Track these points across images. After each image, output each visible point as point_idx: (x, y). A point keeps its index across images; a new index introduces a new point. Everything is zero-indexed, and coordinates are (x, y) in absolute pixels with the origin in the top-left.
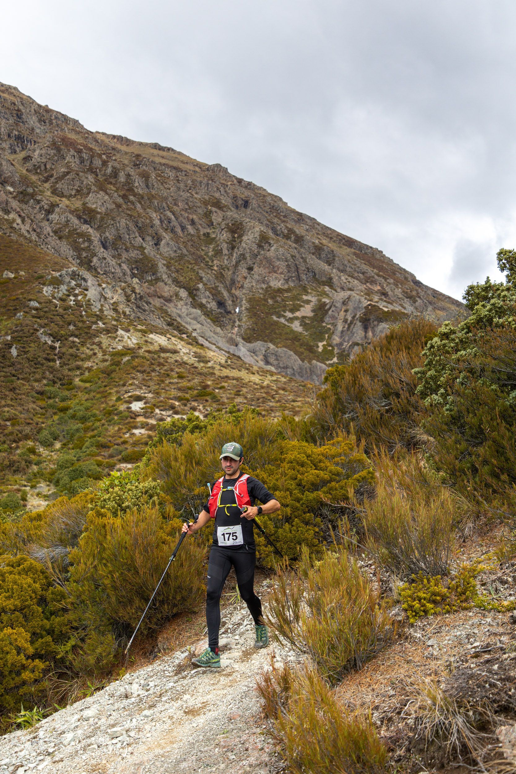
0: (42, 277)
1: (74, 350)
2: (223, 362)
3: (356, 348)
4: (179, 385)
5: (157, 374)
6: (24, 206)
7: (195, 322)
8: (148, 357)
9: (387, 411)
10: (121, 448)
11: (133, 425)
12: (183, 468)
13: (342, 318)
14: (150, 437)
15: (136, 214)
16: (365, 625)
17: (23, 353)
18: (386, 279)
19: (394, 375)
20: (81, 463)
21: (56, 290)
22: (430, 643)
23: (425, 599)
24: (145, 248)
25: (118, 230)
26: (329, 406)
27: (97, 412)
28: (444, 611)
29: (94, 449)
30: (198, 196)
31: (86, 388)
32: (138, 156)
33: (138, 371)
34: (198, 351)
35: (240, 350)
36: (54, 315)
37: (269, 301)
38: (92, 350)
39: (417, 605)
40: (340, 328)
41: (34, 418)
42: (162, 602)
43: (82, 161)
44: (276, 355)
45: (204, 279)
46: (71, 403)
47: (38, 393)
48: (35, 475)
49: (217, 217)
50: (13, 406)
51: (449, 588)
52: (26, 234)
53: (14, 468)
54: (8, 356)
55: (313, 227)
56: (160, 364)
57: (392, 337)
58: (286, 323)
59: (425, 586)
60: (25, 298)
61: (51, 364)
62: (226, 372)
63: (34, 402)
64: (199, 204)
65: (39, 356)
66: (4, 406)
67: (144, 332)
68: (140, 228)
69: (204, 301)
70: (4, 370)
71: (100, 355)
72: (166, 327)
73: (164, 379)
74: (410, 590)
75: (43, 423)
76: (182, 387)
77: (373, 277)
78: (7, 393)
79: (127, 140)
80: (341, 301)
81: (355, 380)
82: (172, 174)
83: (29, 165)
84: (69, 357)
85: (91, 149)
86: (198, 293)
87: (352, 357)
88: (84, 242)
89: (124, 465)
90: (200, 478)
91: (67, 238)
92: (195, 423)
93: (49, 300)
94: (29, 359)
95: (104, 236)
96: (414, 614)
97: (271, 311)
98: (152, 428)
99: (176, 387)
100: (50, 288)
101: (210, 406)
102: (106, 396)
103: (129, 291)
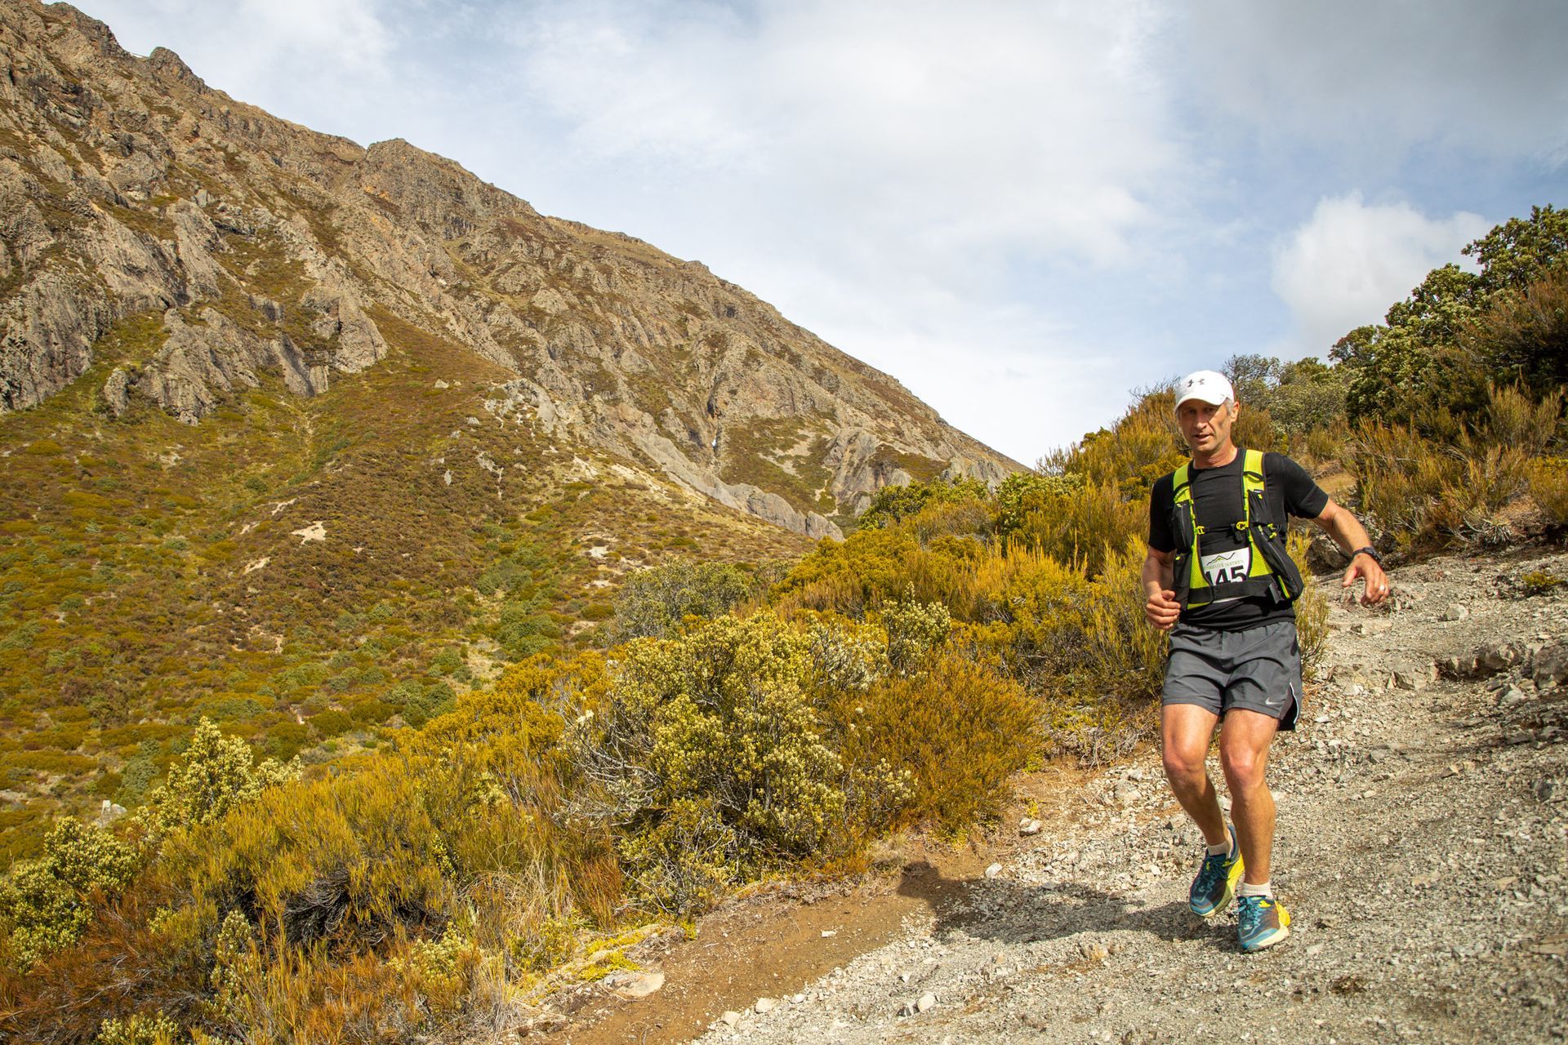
0: (482, 389)
1: (521, 479)
2: (703, 504)
3: (863, 498)
4: (650, 530)
5: (622, 514)
6: (459, 303)
7: (664, 454)
8: (611, 493)
11: (593, 575)
13: (847, 460)
14: (615, 590)
15: (593, 318)
17: (458, 481)
18: (902, 415)
20: (530, 618)
21: (500, 406)
24: (602, 361)
25: (570, 336)
27: (549, 557)
29: (547, 601)
30: (671, 300)
31: (533, 527)
32: (599, 247)
33: (598, 510)
34: (671, 489)
35: (718, 491)
36: (497, 436)
37: (755, 433)
38: (541, 480)
41: (472, 560)
43: (531, 251)
44: (763, 502)
45: (674, 402)
46: (515, 545)
47: (475, 530)
48: (475, 628)
49: (694, 326)
50: (446, 544)
52: (461, 336)
53: (450, 619)
54: (441, 482)
55: (813, 345)
56: (625, 503)
58: (775, 463)
60: (462, 414)
61: (492, 495)
62: (707, 517)
63: (471, 541)
64: (672, 309)
65: (477, 485)
66: (436, 544)
67: (606, 462)
68: (597, 336)
69: (673, 430)
70: (436, 499)
71: (551, 487)
72: (631, 458)
73: (630, 521)
75: (482, 566)
76: (654, 532)
77: (886, 412)
78: (439, 528)
79: (586, 227)
80: (847, 438)
82: (640, 272)
83: (467, 254)
84: (513, 488)
85: (542, 237)
86: (666, 420)
87: (857, 511)
88: (528, 349)
89: (585, 623)
91: (508, 343)
93: (492, 417)
94: (465, 488)
95: (552, 343)
97: (757, 446)
98: (617, 580)
99: (645, 531)
100: (493, 402)
102: (559, 538)
103: (588, 410)
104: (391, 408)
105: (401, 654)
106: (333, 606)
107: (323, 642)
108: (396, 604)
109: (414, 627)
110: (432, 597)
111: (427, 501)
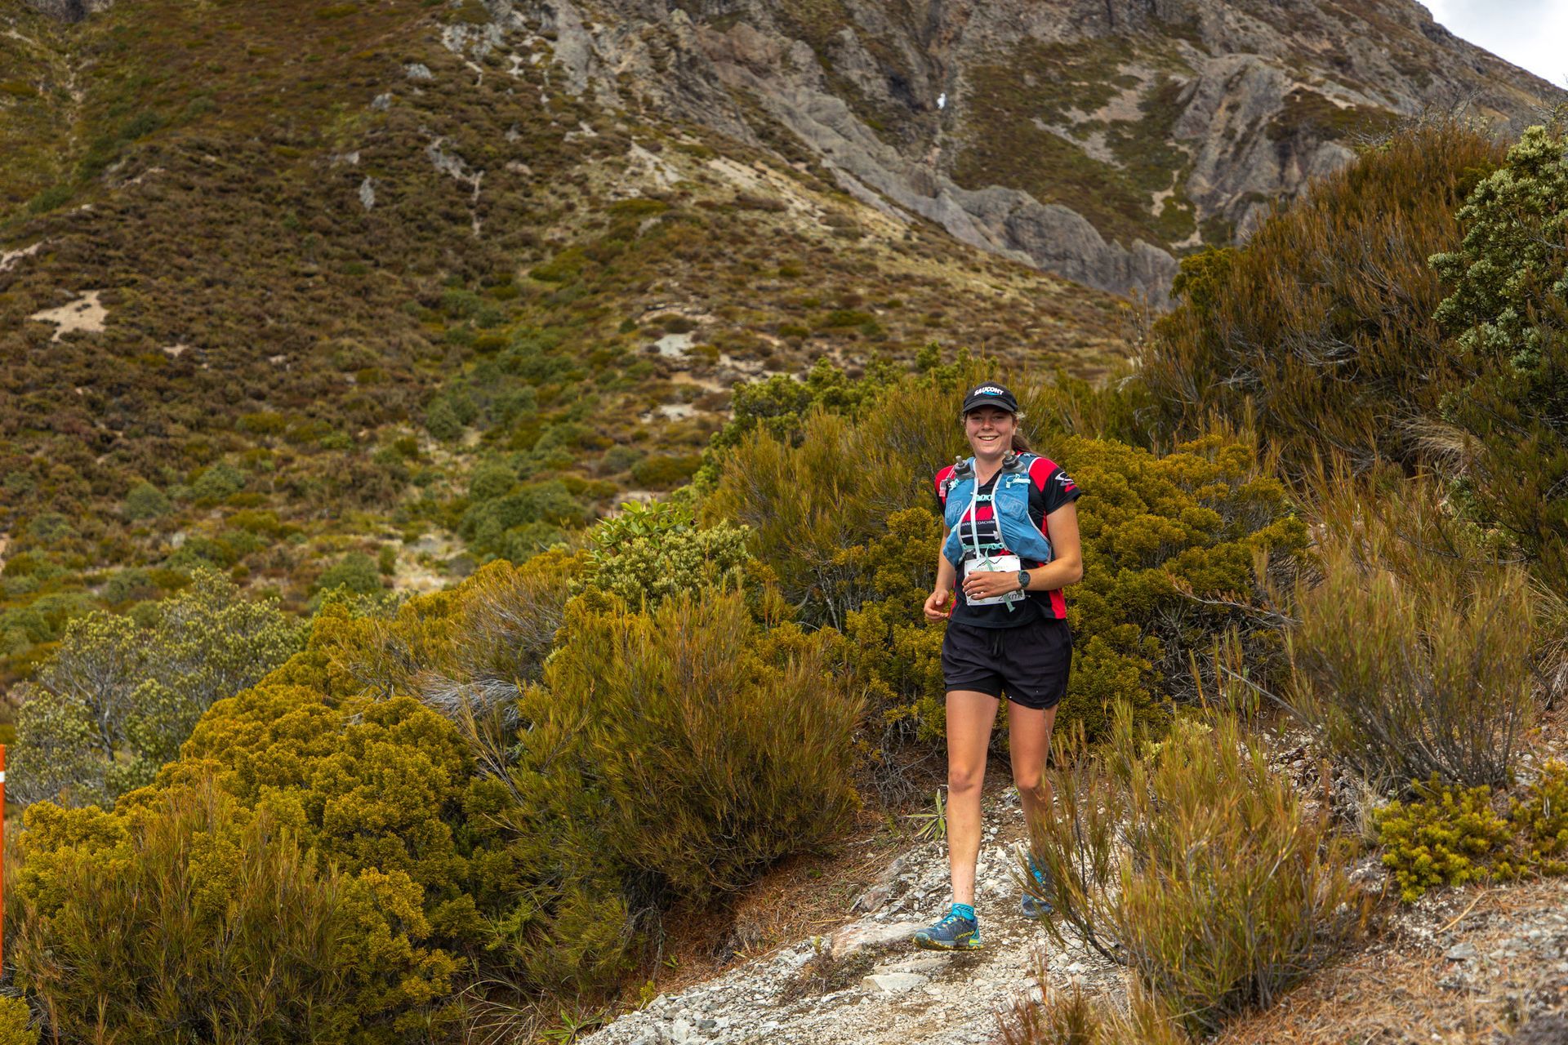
1: (519, 194)
2: (898, 237)
3: (1254, 208)
4: (784, 295)
5: (728, 263)
7: (829, 131)
8: (706, 220)
9: (1342, 371)
10: (630, 451)
11: (662, 393)
12: (806, 498)
13: (1221, 126)
14: (704, 425)
16: (1284, 900)
17: (388, 200)
18: (1347, 21)
19: (1365, 275)
20: (529, 486)
21: (476, 38)
22: (1455, 952)
23: (1444, 842)
26: (1184, 356)
27: (574, 358)
28: (1496, 875)
29: (563, 451)
31: (546, 295)
33: (679, 255)
34: (836, 206)
35: (944, 207)
36: (469, 103)
37: (1027, 77)
38: (563, 196)
39: (1422, 856)
40: (1213, 153)
41: (415, 366)
42: (747, 827)
44: (1038, 224)
45: (857, 16)
46: (506, 333)
47: (424, 304)
48: (415, 511)
50: (362, 334)
51: (1511, 819)
53: (363, 491)
54: (353, 204)
56: (736, 239)
57: (1365, 174)
58: (1070, 138)
59: (1444, 810)
60: (396, 56)
61: (460, 229)
62: (906, 264)
63: (415, 327)
65: (430, 209)
66: (342, 334)
67: (697, 154)
69: (855, 75)
70: (343, 240)
71: (583, 211)
72: (753, 143)
73: (744, 278)
74: (1406, 818)
75: (437, 380)
76: (791, 300)
77: (1313, 15)
78: (349, 300)
80: (1221, 79)
81: (1258, 288)
84: (504, 213)
86: (842, 54)
87: (1243, 232)
89: (637, 495)
90: (850, 525)
92: (831, 388)
93: (458, 62)
94: (403, 216)
96: (1414, 878)
97: (1031, 104)
98: (711, 403)
99: (773, 298)
100: (461, 31)
101: (863, 352)
102: (596, 316)
103: (661, 44)
104: (250, 44)
105: (256, 569)
106: (119, 470)
107: (92, 548)
108: (252, 464)
109: (288, 510)
110: (329, 447)
111: (326, 245)
